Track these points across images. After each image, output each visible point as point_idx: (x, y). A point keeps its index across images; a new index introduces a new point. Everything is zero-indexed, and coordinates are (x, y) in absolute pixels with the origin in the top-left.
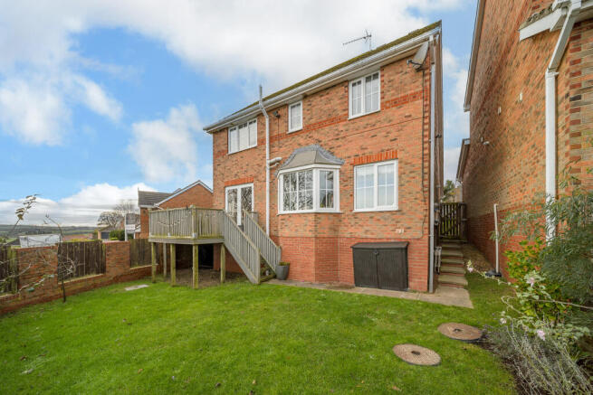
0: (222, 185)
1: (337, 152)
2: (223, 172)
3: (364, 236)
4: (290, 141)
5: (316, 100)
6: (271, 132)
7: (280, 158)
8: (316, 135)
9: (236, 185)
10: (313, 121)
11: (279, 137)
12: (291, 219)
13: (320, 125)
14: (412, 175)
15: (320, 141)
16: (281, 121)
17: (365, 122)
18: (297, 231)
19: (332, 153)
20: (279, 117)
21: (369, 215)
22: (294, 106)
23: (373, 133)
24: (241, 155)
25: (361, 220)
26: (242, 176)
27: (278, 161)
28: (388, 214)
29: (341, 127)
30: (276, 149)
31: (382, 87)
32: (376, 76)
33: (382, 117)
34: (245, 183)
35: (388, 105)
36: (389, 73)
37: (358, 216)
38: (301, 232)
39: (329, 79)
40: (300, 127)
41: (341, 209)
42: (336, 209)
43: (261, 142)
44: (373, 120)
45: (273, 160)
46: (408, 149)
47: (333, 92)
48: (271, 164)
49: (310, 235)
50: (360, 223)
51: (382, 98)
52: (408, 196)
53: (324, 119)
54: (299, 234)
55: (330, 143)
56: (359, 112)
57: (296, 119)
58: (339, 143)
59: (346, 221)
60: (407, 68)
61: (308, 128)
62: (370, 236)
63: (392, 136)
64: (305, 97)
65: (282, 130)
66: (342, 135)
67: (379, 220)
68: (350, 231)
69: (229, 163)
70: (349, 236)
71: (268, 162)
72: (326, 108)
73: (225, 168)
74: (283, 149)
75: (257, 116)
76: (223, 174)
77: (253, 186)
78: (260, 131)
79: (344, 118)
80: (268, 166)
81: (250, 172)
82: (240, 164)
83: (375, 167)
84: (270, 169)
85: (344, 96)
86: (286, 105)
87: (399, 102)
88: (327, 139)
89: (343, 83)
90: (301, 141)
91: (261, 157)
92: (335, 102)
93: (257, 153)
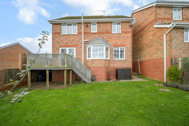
0: (58, 46)
1: (109, 42)
2: (58, 41)
3: (117, 66)
4: (92, 35)
5: (102, 25)
6: (84, 31)
7: (88, 40)
8: (102, 36)
9: (67, 47)
10: (101, 31)
11: (87, 33)
12: (96, 61)
13: (103, 33)
14: (129, 51)
15: (103, 38)
16: (88, 28)
17: (117, 35)
18: (98, 65)
19: (107, 42)
20: (87, 26)
21: (118, 61)
22: (93, 24)
23: (119, 39)
24: (69, 36)
25: (116, 62)
26: (69, 44)
27: (87, 41)
28: (123, 61)
29: (110, 35)
30: (86, 37)
31: (122, 27)
32: (119, 24)
33: (122, 35)
34: (71, 47)
35: (123, 32)
36: (123, 24)
37: (115, 61)
38: (100, 65)
39: (108, 20)
40: (96, 32)
41: (110, 58)
42: (109, 59)
43: (80, 33)
44: (119, 35)
45: (85, 41)
46: (128, 45)
47: (108, 24)
48: (84, 42)
49: (103, 66)
50: (116, 63)
51: (122, 30)
52: (128, 56)
53: (105, 31)
54: (99, 66)
55: (107, 39)
56: (115, 32)
57: (94, 29)
58: (110, 39)
59: (112, 62)
60: (128, 25)
61: (99, 33)
62: (118, 66)
63: (124, 41)
64: (98, 23)
65: (88, 31)
66: (110, 37)
67: (121, 62)
68: (113, 65)
69: (61, 38)
70: (112, 66)
71: (83, 41)
72: (105, 28)
73: (60, 40)
74: (89, 37)
75: (78, 23)
76: (58, 42)
77: (75, 48)
78: (79, 29)
79: (111, 33)
80: (83, 42)
81: (74, 43)
82: (68, 39)
83: (120, 48)
84: (84, 44)
85: (111, 27)
86: (90, 23)
87: (126, 33)
88: (105, 38)
89: (111, 23)
90: (96, 36)
91: (79, 38)
92: (108, 27)
93: (77, 37)
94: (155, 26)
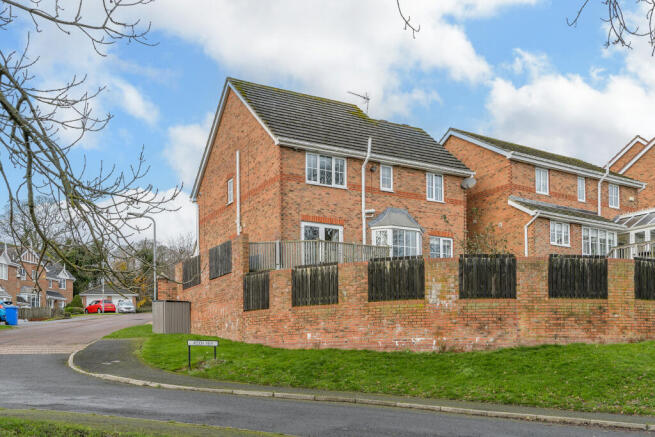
0: (296, 217)
1: (419, 221)
2: (299, 201)
4: (382, 198)
5: (405, 173)
6: (366, 182)
7: (374, 210)
8: (405, 202)
9: (321, 223)
10: (402, 189)
11: (372, 190)
13: (408, 195)
15: (407, 208)
16: (374, 176)
17: (436, 206)
19: (416, 221)
20: (373, 171)
22: (385, 168)
24: (326, 190)
26: (328, 215)
27: (374, 213)
29: (422, 203)
30: (370, 200)
31: (445, 187)
32: (440, 176)
33: (446, 207)
34: (331, 224)
35: (448, 201)
36: (448, 180)
40: (391, 190)
43: (353, 187)
44: (440, 207)
45: (369, 211)
46: (458, 233)
48: (367, 214)
51: (445, 195)
53: (411, 192)
55: (415, 213)
56: (432, 197)
57: (387, 180)
58: (422, 215)
61: (398, 194)
64: (396, 166)
65: (375, 185)
66: (423, 210)
69: (306, 194)
71: (364, 211)
72: (412, 183)
73: (302, 197)
74: (376, 203)
75: (348, 158)
76: (298, 204)
77: (341, 229)
78: (352, 175)
79: (423, 198)
80: (363, 215)
81: (339, 214)
82: (325, 200)
83: (442, 239)
84: (367, 219)
85: (424, 182)
86: (379, 163)
87: (454, 202)
88: (412, 209)
89: (424, 171)
90: (393, 200)
91: (352, 202)
92: (419, 182)
93: (347, 196)
94: (510, 203)
